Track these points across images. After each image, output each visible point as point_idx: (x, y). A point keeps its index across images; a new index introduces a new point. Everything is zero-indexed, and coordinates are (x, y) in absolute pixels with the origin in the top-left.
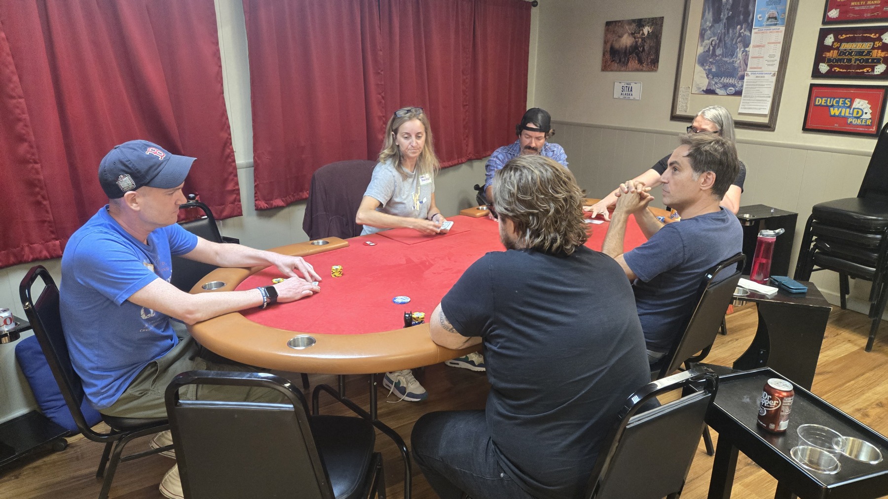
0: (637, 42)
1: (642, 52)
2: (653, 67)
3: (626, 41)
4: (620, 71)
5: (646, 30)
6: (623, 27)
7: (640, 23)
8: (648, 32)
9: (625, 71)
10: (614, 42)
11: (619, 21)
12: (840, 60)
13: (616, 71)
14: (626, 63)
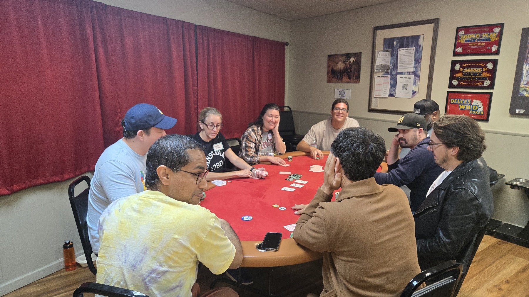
0: (347, 67)
1: (350, 72)
2: (357, 81)
3: (341, 66)
4: (338, 83)
5: (352, 60)
6: (338, 58)
7: (348, 56)
8: (353, 61)
9: (341, 83)
10: (334, 66)
11: (336, 55)
12: (464, 78)
13: (336, 83)
14: (341, 78)
